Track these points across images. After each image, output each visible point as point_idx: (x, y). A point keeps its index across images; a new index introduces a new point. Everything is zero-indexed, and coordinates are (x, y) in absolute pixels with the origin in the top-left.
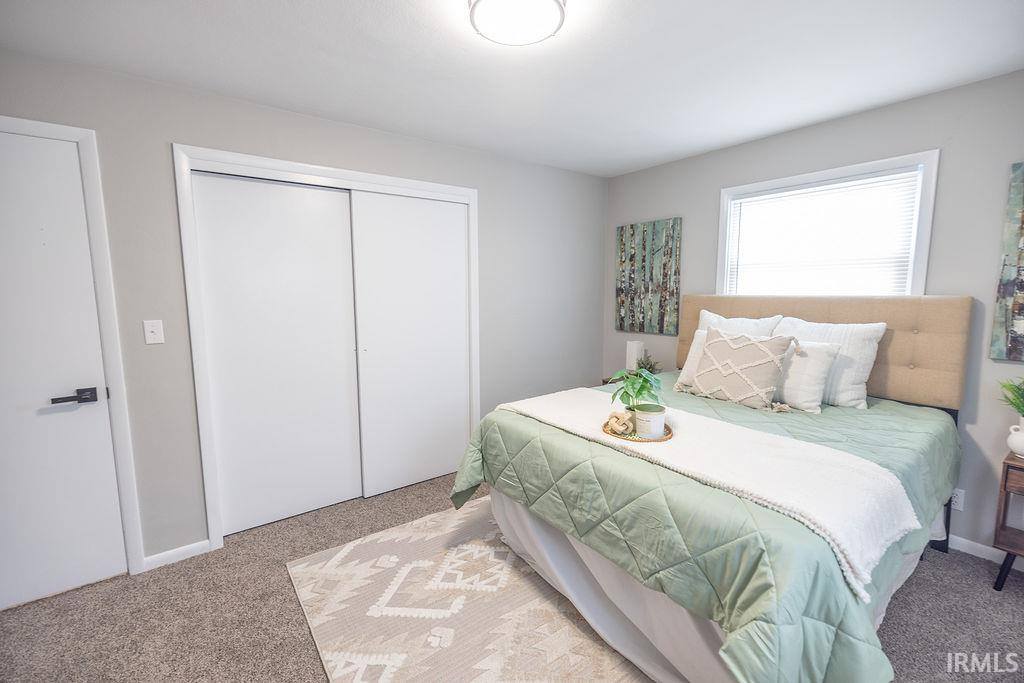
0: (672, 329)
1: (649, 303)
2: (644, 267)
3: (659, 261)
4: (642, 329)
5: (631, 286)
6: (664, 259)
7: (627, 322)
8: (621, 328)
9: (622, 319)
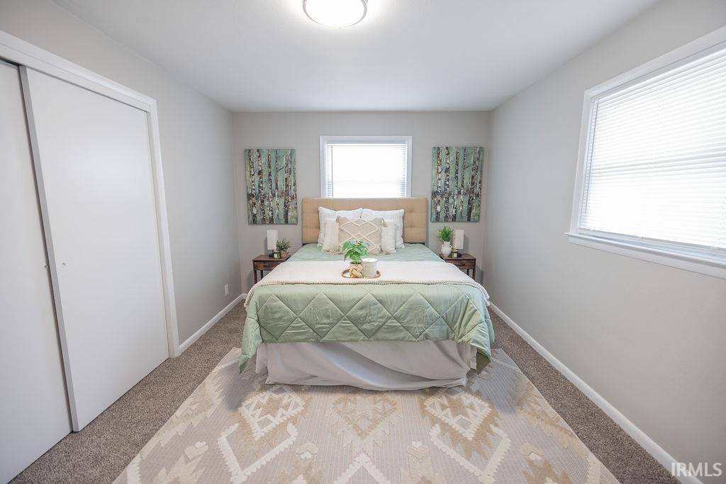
0: (294, 220)
1: (277, 204)
2: (270, 180)
3: (281, 176)
4: (271, 221)
5: (260, 192)
6: (286, 175)
7: (259, 218)
8: (254, 222)
9: (255, 216)
